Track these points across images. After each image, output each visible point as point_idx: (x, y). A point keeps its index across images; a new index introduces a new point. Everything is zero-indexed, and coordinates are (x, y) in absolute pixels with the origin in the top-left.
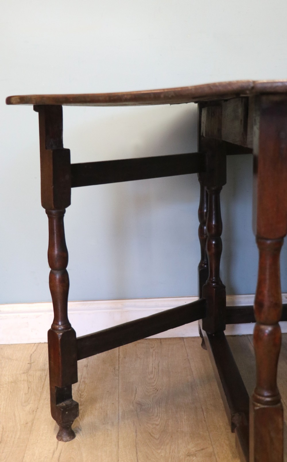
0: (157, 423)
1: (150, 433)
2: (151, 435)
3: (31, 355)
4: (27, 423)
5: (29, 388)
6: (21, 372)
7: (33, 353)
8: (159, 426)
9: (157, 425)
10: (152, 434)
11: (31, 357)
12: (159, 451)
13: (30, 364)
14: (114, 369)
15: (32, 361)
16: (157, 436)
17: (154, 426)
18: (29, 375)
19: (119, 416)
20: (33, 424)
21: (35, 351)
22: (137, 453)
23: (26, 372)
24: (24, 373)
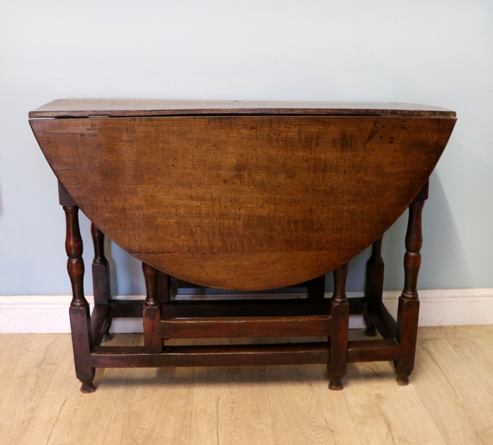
0: (144, 427)
1: (135, 439)
2: (135, 441)
3: (48, 346)
4: (23, 422)
5: (36, 383)
6: (34, 365)
7: (51, 344)
8: (145, 431)
9: (144, 429)
10: (136, 439)
11: (47, 348)
13: (45, 356)
15: (47, 354)
17: (141, 430)
18: (41, 369)
19: (111, 419)
20: (28, 423)
21: (53, 342)
23: (39, 366)
24: (36, 367)
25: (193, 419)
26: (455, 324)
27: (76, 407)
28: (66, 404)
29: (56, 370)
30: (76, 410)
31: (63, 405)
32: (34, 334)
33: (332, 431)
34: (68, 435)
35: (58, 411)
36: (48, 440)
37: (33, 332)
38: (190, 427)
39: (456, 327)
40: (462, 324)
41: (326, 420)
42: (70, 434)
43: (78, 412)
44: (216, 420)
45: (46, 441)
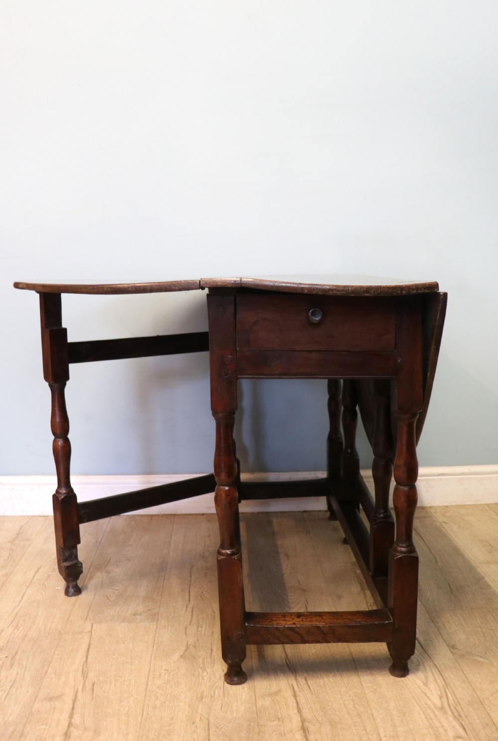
0: (117, 588)
1: (107, 597)
2: (108, 599)
3: (22, 526)
5: (10, 555)
7: (25, 524)
8: (117, 591)
9: (116, 590)
12: (109, 611)
13: (18, 534)
14: (96, 542)
15: (21, 532)
16: (112, 599)
17: (114, 591)
18: (14, 544)
21: (27, 522)
22: (89, 612)
23: (12, 541)
24: (9, 542)
25: (165, 581)
26: (446, 504)
27: (50, 573)
28: (40, 570)
29: (29, 545)
30: (49, 576)
31: (37, 571)
32: (6, 516)
33: (304, 591)
34: (42, 594)
35: (32, 577)
36: (22, 598)
37: (5, 515)
38: (163, 588)
39: (447, 507)
40: (454, 504)
41: (299, 582)
42: (44, 593)
43: (51, 577)
44: (189, 583)
45: (20, 598)
